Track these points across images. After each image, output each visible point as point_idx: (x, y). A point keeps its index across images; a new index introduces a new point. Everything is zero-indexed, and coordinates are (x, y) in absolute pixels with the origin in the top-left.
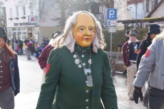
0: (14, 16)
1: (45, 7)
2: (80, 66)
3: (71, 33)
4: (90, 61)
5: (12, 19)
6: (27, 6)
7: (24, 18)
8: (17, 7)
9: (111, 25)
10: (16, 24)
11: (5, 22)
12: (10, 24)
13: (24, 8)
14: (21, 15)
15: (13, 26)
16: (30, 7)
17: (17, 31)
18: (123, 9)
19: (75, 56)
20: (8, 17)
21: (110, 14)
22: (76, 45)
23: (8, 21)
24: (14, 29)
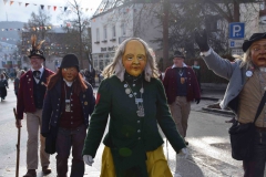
0: (102, 39)
1: (142, 25)
2: (131, 96)
3: (120, 61)
4: (142, 91)
5: (98, 43)
6: (118, 24)
7: (114, 40)
8: (105, 27)
9: (236, 46)
10: (103, 49)
11: (90, 47)
12: (96, 50)
13: (114, 28)
14: (110, 37)
15: (99, 51)
16: (122, 26)
17: (104, 58)
18: (253, 23)
19: (126, 86)
20: (94, 40)
21: (234, 31)
22: (126, 74)
23: (94, 46)
24: (101, 55)
